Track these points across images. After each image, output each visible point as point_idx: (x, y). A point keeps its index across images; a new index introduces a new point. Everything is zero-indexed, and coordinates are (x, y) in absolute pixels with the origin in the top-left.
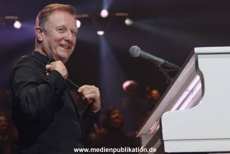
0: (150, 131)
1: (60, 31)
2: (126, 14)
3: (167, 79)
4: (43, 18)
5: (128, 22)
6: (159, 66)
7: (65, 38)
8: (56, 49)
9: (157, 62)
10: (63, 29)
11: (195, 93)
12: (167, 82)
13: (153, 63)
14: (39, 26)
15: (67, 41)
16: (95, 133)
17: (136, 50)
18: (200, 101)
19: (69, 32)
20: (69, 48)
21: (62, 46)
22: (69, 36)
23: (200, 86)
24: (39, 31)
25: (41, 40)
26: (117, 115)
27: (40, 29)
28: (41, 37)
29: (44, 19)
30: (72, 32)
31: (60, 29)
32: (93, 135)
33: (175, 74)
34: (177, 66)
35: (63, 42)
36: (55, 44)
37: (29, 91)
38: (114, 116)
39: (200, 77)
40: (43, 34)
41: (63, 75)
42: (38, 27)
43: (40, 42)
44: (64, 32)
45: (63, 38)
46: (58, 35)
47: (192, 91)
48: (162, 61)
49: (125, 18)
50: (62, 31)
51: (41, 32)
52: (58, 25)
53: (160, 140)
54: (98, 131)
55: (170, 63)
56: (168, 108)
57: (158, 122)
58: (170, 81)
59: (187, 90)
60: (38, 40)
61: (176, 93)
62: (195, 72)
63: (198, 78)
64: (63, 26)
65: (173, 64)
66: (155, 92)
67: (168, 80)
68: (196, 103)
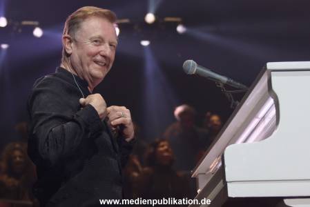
0: (208, 170)
1: (95, 43)
2: (178, 19)
3: (230, 103)
4: (74, 25)
5: (180, 29)
6: (221, 86)
7: (102, 53)
8: (88, 65)
9: (218, 80)
10: (99, 41)
11: (267, 121)
12: (231, 106)
13: (213, 82)
14: (68, 34)
15: (104, 56)
16: (137, 171)
17: (191, 66)
18: (274, 131)
19: (107, 45)
20: (105, 65)
21: (96, 62)
22: (107, 50)
23: (274, 112)
24: (67, 40)
25: (69, 52)
26: (166, 147)
27: (69, 38)
28: (70, 48)
29: (76, 26)
30: (111, 45)
31: (96, 41)
32: (136, 174)
33: (241, 96)
34: (245, 87)
35: (99, 58)
36: (88, 58)
37: (51, 130)
38: (161, 149)
39: (274, 101)
40: (72, 44)
41: (99, 113)
42: (66, 35)
43: (68, 55)
44: (100, 45)
45: (98, 53)
46: (92, 48)
47: (264, 118)
48: (224, 79)
49: (176, 24)
50: (98, 43)
51: (70, 42)
52: (93, 35)
53: (222, 181)
54: (140, 169)
55: (235, 83)
56: (233, 140)
57: (220, 157)
58: (235, 106)
59: (257, 118)
60: (66, 52)
61: (242, 121)
62: (268, 94)
63: (271, 101)
64: (100, 37)
65: (239, 84)
66: (215, 118)
67: (232, 104)
68: (268, 134)
